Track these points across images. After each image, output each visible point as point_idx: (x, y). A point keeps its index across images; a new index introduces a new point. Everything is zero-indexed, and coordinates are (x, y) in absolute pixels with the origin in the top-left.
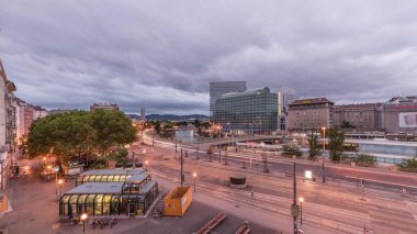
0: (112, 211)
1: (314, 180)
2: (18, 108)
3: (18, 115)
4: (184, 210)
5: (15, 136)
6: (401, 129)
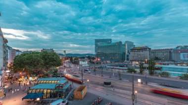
0: (51, 97)
1: (142, 83)
2: (9, 50)
3: (9, 53)
4: (83, 96)
5: (7, 63)
6: (182, 60)
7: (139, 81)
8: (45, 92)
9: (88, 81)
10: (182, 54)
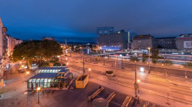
0: (51, 86)
1: (145, 72)
2: (8, 39)
3: (8, 42)
4: (85, 86)
5: (7, 52)
6: (185, 49)
7: (142, 69)
8: (46, 81)
9: (90, 70)
10: (185, 43)
